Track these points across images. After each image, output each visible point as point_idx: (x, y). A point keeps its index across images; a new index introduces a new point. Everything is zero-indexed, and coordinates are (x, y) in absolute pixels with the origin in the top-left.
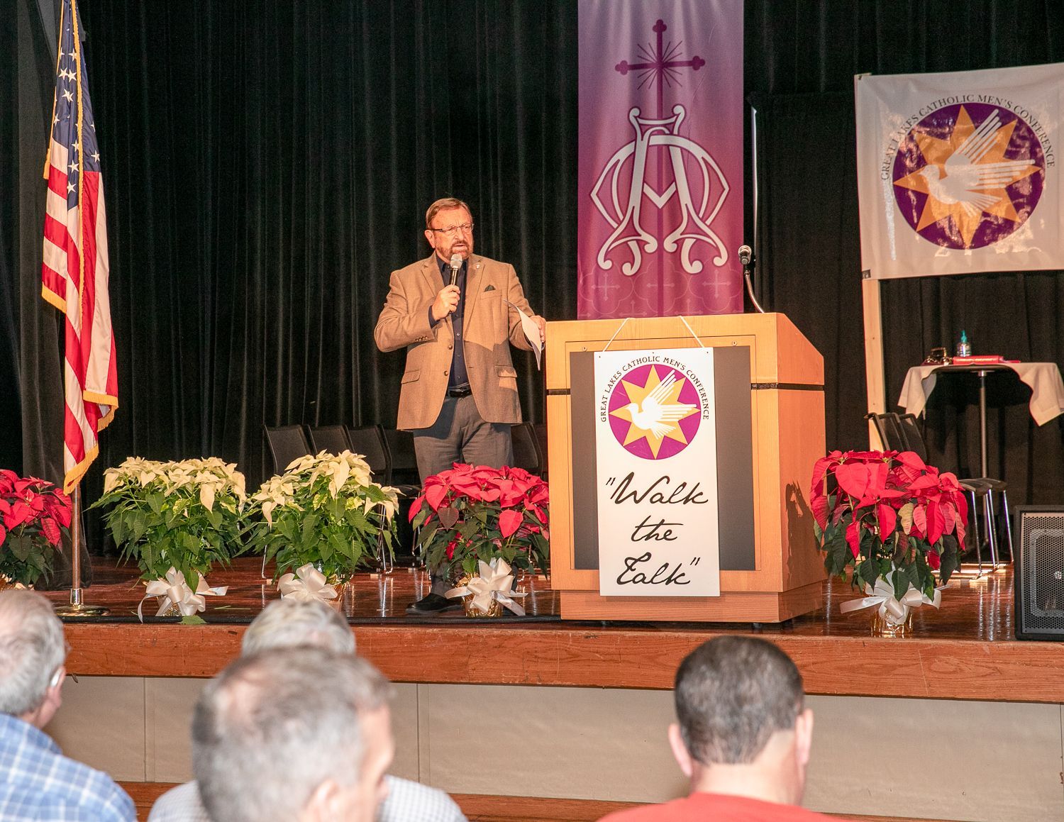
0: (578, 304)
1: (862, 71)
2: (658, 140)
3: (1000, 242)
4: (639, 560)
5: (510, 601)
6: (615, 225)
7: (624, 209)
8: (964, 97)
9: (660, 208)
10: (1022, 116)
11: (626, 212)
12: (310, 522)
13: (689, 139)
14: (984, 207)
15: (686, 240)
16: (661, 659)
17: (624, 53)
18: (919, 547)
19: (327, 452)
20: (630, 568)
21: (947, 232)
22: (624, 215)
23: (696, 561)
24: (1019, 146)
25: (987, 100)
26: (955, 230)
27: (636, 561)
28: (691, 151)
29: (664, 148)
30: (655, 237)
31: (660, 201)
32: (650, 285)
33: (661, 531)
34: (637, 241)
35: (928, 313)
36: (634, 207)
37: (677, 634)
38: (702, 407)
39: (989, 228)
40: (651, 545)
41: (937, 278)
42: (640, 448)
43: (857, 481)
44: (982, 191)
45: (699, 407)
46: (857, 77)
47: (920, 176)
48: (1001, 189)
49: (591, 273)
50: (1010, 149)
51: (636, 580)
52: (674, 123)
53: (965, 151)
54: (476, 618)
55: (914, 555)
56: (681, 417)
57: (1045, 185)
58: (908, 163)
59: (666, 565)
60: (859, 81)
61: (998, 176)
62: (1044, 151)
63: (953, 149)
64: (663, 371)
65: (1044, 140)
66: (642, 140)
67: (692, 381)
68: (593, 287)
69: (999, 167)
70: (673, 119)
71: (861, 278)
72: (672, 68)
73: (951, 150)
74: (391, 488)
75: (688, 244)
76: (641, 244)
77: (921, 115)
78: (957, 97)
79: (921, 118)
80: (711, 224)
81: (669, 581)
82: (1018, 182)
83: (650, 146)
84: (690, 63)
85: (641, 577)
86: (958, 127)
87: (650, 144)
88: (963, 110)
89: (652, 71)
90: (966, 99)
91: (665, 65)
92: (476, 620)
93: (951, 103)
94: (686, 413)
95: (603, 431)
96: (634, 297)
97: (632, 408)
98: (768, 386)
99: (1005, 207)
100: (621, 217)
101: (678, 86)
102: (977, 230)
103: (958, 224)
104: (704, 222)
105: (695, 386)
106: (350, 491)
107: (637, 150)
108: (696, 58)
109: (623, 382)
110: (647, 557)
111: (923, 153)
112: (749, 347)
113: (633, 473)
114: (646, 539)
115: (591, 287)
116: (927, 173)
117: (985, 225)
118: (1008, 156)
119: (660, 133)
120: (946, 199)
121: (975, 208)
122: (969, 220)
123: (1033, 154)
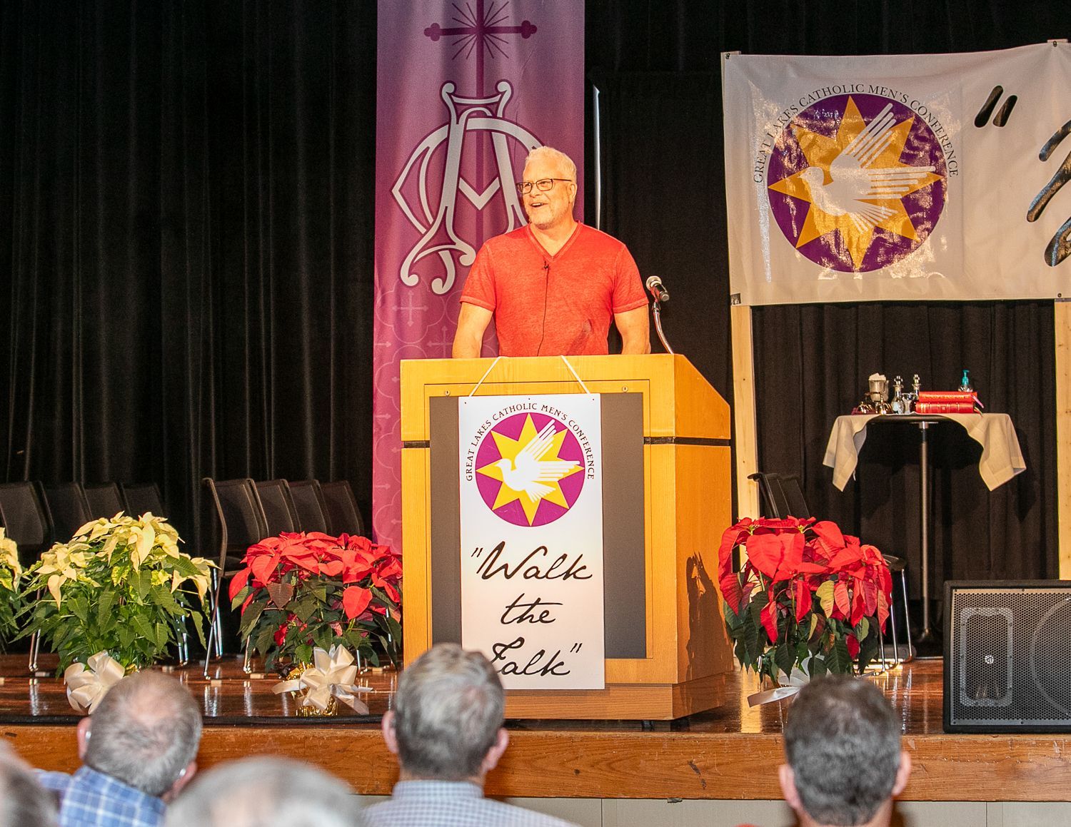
0: (375, 329)
1: (730, 48)
2: (477, 124)
3: (896, 264)
4: (510, 646)
5: (352, 697)
6: (423, 230)
8: (852, 86)
9: (480, 208)
10: (920, 113)
11: (437, 214)
12: (106, 599)
13: (517, 124)
14: (876, 221)
16: (539, 763)
17: (436, 14)
18: (838, 629)
19: (124, 515)
20: (498, 656)
21: (834, 250)
22: (435, 218)
23: (577, 647)
24: (917, 149)
25: (879, 92)
26: (844, 246)
27: (506, 647)
28: (519, 138)
29: (485, 133)
30: (472, 247)
31: (480, 201)
33: (536, 612)
34: (451, 250)
35: (810, 351)
36: (446, 207)
37: (558, 734)
38: (587, 464)
39: (883, 245)
40: (524, 629)
41: (820, 306)
42: (513, 513)
43: (769, 555)
44: (874, 202)
45: (582, 464)
46: (723, 55)
47: (800, 180)
48: (896, 200)
49: (391, 291)
50: (907, 151)
51: (506, 670)
52: (498, 103)
53: (854, 152)
54: (309, 717)
55: (833, 640)
56: (562, 476)
57: (947, 197)
58: (786, 162)
59: (542, 653)
60: (727, 61)
61: (893, 183)
62: (946, 157)
63: (840, 148)
64: (541, 421)
65: (945, 143)
66: (457, 123)
67: (575, 433)
68: (395, 308)
69: (895, 173)
70: (496, 99)
71: (729, 304)
72: (496, 35)
73: (837, 150)
74: (203, 560)
76: (456, 255)
77: (802, 105)
78: (844, 86)
79: (802, 109)
81: (545, 671)
82: (917, 192)
83: (470, 131)
84: (517, 30)
85: (512, 667)
86: (846, 120)
87: (467, 129)
88: (851, 101)
89: (471, 37)
90: (855, 89)
91: (486, 30)
92: (311, 720)
93: (838, 93)
94: (567, 471)
95: (469, 491)
96: (446, 322)
97: (503, 463)
98: (665, 440)
99: (901, 223)
100: (431, 220)
101: (503, 57)
102: (868, 249)
103: (846, 240)
106: (154, 563)
107: (451, 135)
108: (526, 23)
109: (494, 434)
110: (519, 643)
111: (804, 151)
112: (642, 393)
113: (503, 544)
114: (518, 622)
115: (392, 308)
116: (810, 177)
117: (878, 243)
118: (904, 160)
119: (481, 115)
120: (832, 209)
121: (865, 221)
122: (860, 236)
123: (934, 159)
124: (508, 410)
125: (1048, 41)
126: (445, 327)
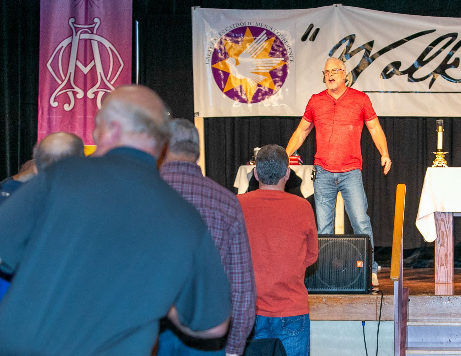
0: (38, 126)
1: (196, 5)
2: (85, 36)
3: (266, 100)
6: (60, 82)
7: (65, 74)
8: (249, 22)
9: (86, 73)
10: (278, 35)
11: (67, 75)
13: (102, 36)
14: (258, 81)
15: (100, 92)
21: (240, 94)
22: (65, 77)
24: (276, 50)
25: (260, 25)
26: (244, 93)
28: (103, 43)
29: (88, 40)
30: (83, 90)
31: (85, 70)
32: (79, 117)
34: (72, 91)
35: (228, 136)
36: (71, 73)
39: (261, 92)
41: (233, 118)
44: (257, 73)
46: (193, 8)
47: (226, 63)
48: (266, 72)
49: (46, 109)
50: (272, 51)
52: (94, 27)
53: (249, 51)
58: (220, 55)
60: (194, 11)
61: (266, 65)
62: (288, 54)
63: (243, 50)
65: (289, 48)
69: (266, 61)
70: (93, 25)
71: (194, 117)
73: (242, 50)
75: (101, 94)
76: (75, 93)
77: (227, 31)
78: (245, 23)
79: (226, 32)
80: (114, 83)
82: (276, 69)
83: (81, 39)
86: (246, 38)
88: (248, 29)
90: (249, 24)
93: (242, 26)
96: (70, 123)
99: (269, 83)
100: (64, 78)
101: (96, 7)
102: (255, 94)
103: (245, 90)
104: (110, 83)
107: (73, 41)
111: (227, 51)
115: (46, 116)
116: (229, 62)
117: (259, 91)
118: (271, 55)
119: (86, 32)
120: (239, 76)
121: (254, 82)
122: (251, 88)
123: (284, 55)
125: (334, 4)
126: (69, 125)
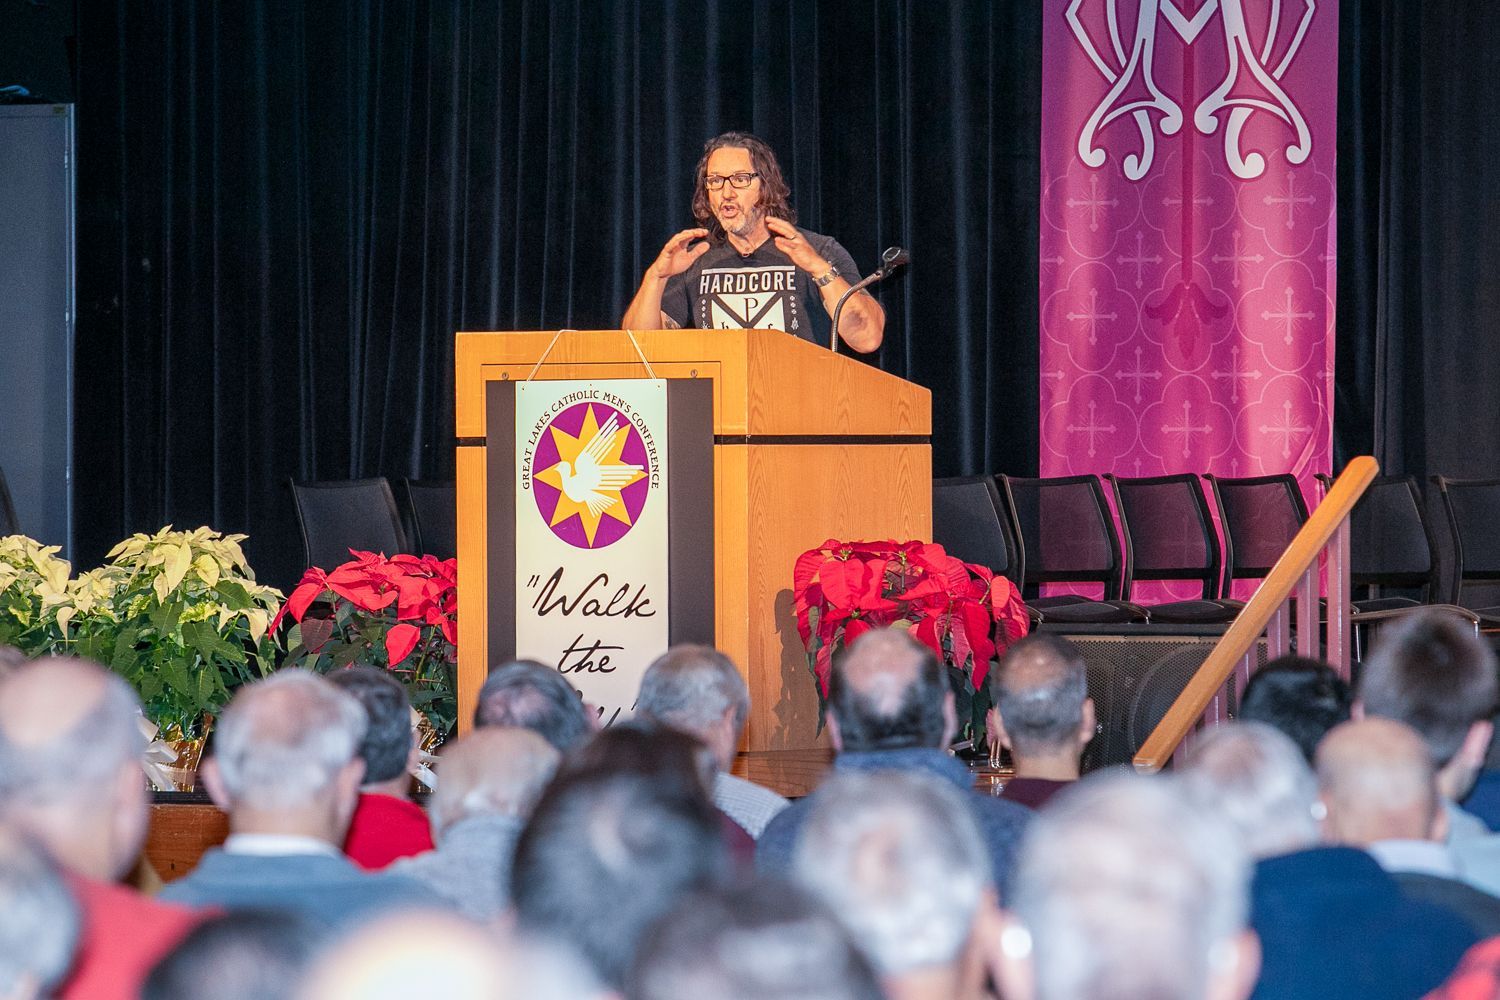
0: (1042, 237)
9: (1189, 42)
11: (1131, 52)
15: (1236, 111)
19: (171, 530)
30: (1179, 104)
31: (1189, 30)
32: (1170, 201)
33: (596, 657)
34: (1148, 109)
36: (1144, 40)
38: (651, 469)
40: (582, 679)
42: (571, 531)
43: (850, 586)
45: (646, 470)
56: (624, 484)
59: (600, 709)
64: (603, 413)
67: (638, 429)
75: (1239, 117)
80: (1282, 78)
94: (630, 478)
95: (525, 501)
96: (1142, 225)
97: (562, 467)
98: (738, 439)
104: (1270, 74)
105: (642, 437)
106: (200, 592)
109: (553, 429)
112: (712, 379)
113: (561, 569)
114: (576, 671)
124: (568, 399)
